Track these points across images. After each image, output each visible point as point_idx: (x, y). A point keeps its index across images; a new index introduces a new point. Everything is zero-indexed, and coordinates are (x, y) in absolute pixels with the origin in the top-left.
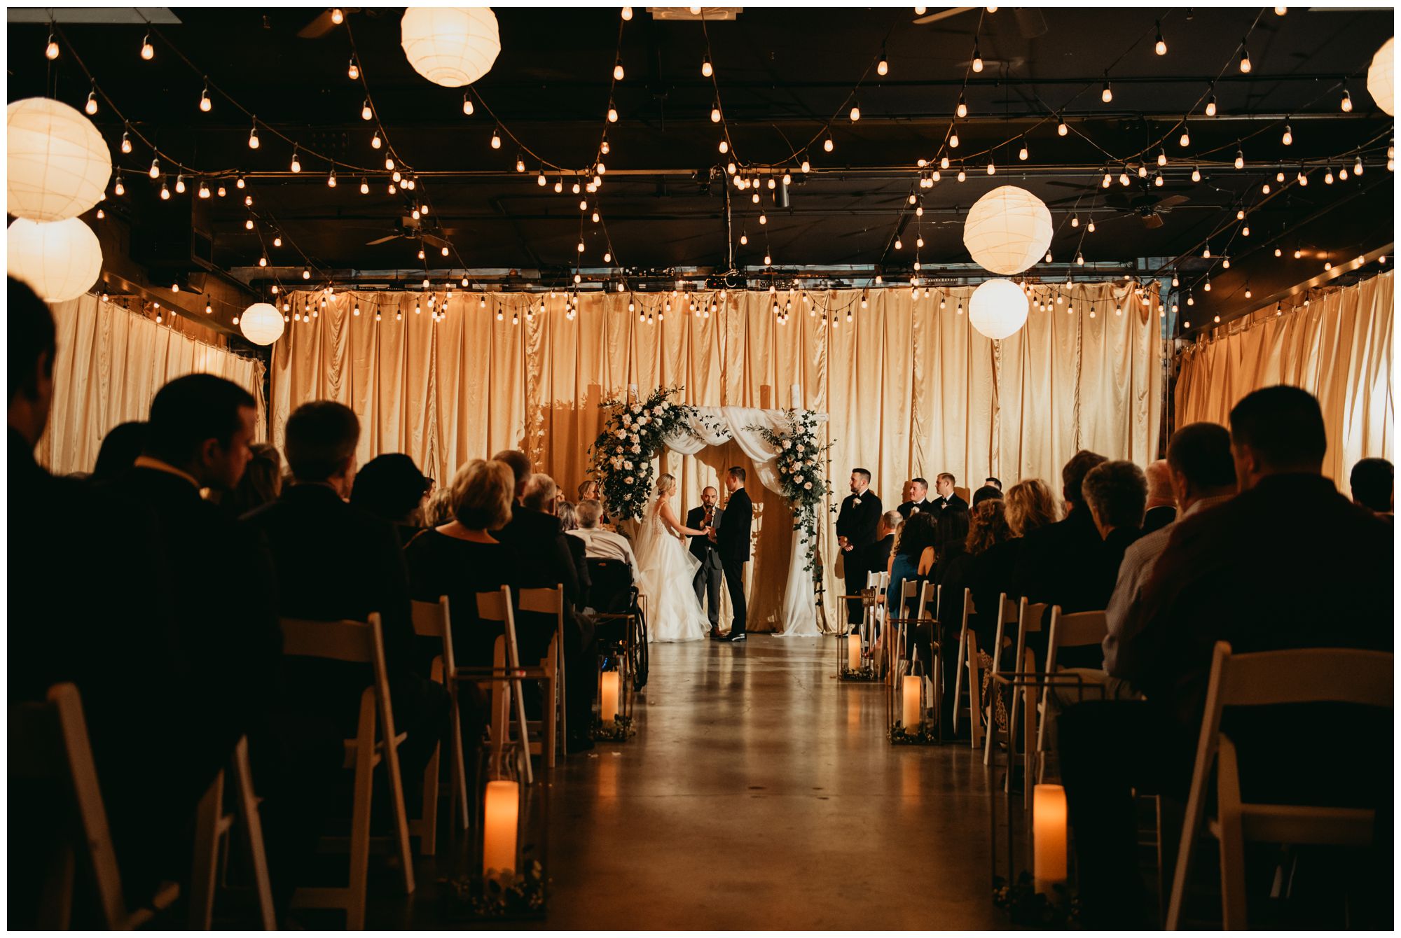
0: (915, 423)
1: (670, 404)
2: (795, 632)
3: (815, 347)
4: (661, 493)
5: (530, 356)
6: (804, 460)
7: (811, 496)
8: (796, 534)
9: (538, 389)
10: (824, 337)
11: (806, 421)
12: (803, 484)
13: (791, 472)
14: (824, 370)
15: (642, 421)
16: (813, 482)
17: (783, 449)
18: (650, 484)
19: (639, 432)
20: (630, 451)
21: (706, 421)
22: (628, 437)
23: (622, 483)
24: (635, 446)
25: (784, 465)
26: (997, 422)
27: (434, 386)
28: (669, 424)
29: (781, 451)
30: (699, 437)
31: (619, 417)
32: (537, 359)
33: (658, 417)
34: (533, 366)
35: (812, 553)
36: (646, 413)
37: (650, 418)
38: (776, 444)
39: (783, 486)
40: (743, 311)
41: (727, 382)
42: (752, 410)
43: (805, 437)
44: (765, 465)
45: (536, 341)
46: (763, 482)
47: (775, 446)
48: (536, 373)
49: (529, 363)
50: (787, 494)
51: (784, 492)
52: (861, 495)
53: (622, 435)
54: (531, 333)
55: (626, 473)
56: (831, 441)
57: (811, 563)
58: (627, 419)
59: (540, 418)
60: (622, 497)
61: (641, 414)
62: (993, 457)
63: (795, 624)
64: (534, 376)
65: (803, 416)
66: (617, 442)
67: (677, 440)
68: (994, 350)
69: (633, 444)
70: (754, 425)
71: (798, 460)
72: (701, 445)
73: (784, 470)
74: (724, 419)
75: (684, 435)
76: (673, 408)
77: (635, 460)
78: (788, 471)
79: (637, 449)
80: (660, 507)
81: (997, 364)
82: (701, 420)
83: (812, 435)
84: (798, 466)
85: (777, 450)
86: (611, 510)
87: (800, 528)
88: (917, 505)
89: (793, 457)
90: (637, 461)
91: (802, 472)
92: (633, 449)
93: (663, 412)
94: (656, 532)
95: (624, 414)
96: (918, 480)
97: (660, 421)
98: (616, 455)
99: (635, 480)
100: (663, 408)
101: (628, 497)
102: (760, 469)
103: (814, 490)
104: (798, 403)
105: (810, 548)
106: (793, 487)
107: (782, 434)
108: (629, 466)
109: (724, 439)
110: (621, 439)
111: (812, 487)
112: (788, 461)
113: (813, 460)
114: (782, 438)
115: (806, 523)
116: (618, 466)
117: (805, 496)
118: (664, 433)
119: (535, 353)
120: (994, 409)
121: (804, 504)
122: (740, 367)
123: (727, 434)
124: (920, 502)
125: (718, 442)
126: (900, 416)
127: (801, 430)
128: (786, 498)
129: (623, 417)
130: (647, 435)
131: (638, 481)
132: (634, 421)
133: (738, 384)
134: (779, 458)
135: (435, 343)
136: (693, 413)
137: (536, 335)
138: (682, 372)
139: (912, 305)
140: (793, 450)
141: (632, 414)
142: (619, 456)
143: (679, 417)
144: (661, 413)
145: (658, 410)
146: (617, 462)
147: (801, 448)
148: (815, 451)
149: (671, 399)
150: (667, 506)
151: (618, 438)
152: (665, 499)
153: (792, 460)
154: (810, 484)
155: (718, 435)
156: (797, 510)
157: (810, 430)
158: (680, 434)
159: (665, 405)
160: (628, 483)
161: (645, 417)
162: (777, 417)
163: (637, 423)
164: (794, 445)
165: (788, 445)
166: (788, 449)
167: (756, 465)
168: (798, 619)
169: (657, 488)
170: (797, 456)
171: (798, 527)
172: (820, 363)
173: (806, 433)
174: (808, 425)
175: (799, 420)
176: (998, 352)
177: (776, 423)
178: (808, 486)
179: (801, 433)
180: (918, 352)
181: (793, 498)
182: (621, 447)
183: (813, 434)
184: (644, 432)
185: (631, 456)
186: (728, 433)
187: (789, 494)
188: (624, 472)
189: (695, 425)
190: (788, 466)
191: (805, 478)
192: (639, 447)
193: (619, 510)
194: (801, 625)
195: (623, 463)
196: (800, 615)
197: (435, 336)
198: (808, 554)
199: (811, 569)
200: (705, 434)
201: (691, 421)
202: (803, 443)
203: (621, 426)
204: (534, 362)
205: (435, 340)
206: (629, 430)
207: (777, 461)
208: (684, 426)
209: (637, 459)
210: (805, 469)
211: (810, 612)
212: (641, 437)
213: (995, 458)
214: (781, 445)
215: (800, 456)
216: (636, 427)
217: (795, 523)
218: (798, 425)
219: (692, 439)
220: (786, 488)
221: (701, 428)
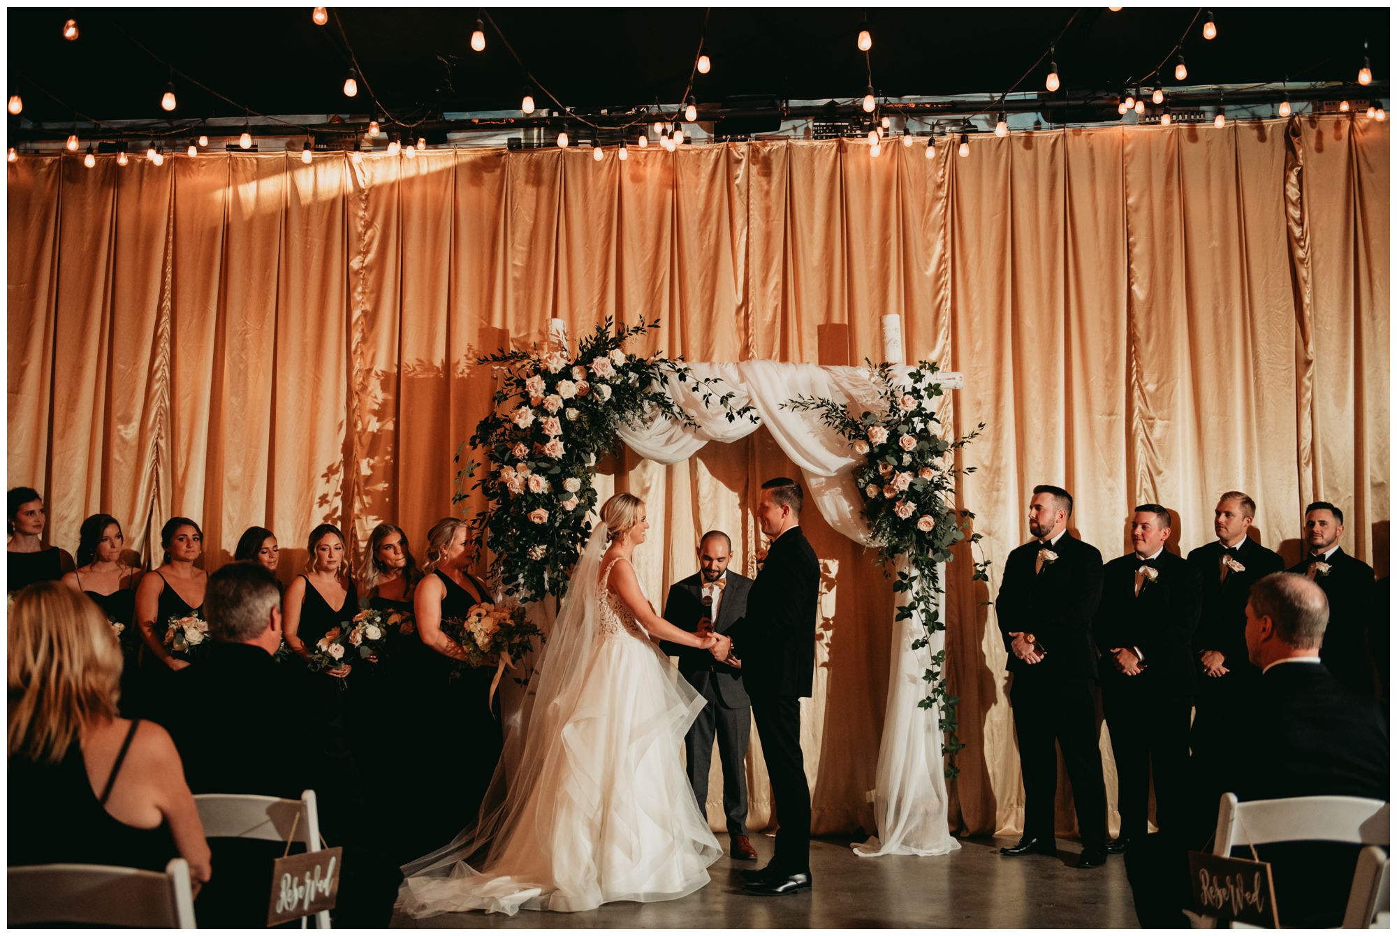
0: (1137, 393)
1: (630, 357)
2: (905, 843)
3: (928, 246)
4: (615, 536)
5: (357, 273)
6: (914, 469)
7: (931, 545)
8: (900, 629)
9: (370, 339)
10: (945, 225)
11: (918, 386)
12: (915, 518)
13: (888, 495)
14: (946, 292)
15: (568, 389)
16: (936, 515)
17: (871, 445)
18: (588, 525)
19: (561, 414)
20: (542, 452)
21: (704, 390)
22: (537, 424)
23: (526, 523)
24: (553, 441)
25: (872, 481)
26: (1307, 389)
27: (166, 335)
28: (627, 398)
29: (866, 449)
30: (690, 424)
31: (521, 383)
32: (371, 279)
33: (603, 380)
34: (363, 293)
35: (937, 669)
36: (577, 372)
37: (586, 385)
38: (855, 437)
39: (869, 527)
40: (781, 182)
41: (750, 319)
42: (803, 367)
43: (916, 420)
44: (831, 482)
45: (370, 243)
46: (827, 518)
47: (851, 441)
48: (368, 307)
49: (355, 288)
50: (882, 542)
51: (874, 537)
52: (1053, 542)
53: (525, 418)
54: (360, 229)
55: (535, 500)
56: (966, 431)
57: (934, 691)
58: (536, 386)
59: (376, 394)
60: (524, 552)
61: (566, 374)
62: (1303, 465)
63: (903, 831)
64: (365, 313)
65: (911, 375)
66: (518, 434)
67: (646, 433)
68: (1295, 245)
69: (547, 439)
70: (807, 397)
71: (904, 469)
72: (696, 441)
73: (872, 491)
74: (743, 386)
75: (661, 422)
76: (636, 365)
77: (552, 472)
78: (881, 494)
79: (556, 449)
80: (609, 568)
81: (1303, 272)
82: (695, 389)
83: (931, 416)
84: (903, 481)
85: (857, 449)
86: (506, 581)
87: (910, 616)
88: (1150, 563)
89: (893, 461)
90: (557, 474)
91: (911, 494)
92: (547, 449)
93: (613, 372)
94: (602, 631)
95: (529, 376)
96: (1148, 508)
97: (607, 391)
98: (513, 462)
99: (552, 518)
100: (612, 362)
101: (539, 552)
102: (820, 492)
103: (939, 532)
104: (896, 353)
105: (933, 658)
106: (893, 526)
107: (866, 415)
108: (540, 485)
109: (742, 427)
110: (522, 426)
111: (935, 527)
112: (881, 471)
113: (937, 469)
114: (866, 422)
115: (922, 606)
116: (516, 487)
117: (922, 550)
118: (617, 416)
119: (368, 268)
120: (1303, 364)
121: (916, 563)
122: (775, 288)
123: (748, 414)
124: (1155, 556)
125: (729, 435)
126: (1107, 380)
127: (911, 404)
128: (880, 552)
129: (528, 382)
130: (579, 419)
131: (560, 517)
132: (551, 389)
133: (774, 322)
134: (860, 466)
135: (170, 252)
136: (677, 375)
137: (370, 232)
138: (661, 298)
139: (1121, 159)
140: (893, 446)
141: (545, 374)
142: (520, 465)
143: (650, 383)
144: (609, 372)
145: (602, 367)
146: (515, 479)
147: (909, 443)
148: (940, 449)
149: (636, 346)
150: (625, 567)
151: (516, 426)
152: (622, 551)
153: (890, 468)
154: (929, 519)
155: (731, 418)
156: (904, 576)
157: (930, 405)
158: (652, 419)
159: (619, 357)
160: (537, 521)
161: (575, 381)
162: (855, 381)
163: (557, 393)
164: (894, 436)
165: (880, 435)
166: (881, 445)
167: (813, 483)
168: (911, 815)
169: (605, 526)
170: (900, 459)
171: (906, 613)
172: (938, 277)
173: (919, 412)
174: (923, 393)
175: (903, 383)
176: (1302, 248)
177: (854, 392)
178: (926, 523)
179: (910, 410)
180: (1137, 251)
181: (893, 551)
182: (522, 446)
183: (933, 414)
184: (572, 414)
185: (543, 465)
186: (754, 413)
187: (885, 544)
188: (530, 500)
189: (682, 400)
190: (880, 482)
191: (918, 507)
192: (561, 445)
193: (521, 581)
194: (917, 829)
195: (527, 480)
196: (914, 807)
197: (171, 238)
198: (928, 672)
199: (935, 705)
200: (704, 416)
201: (674, 390)
202: (912, 431)
203: (526, 400)
204: (365, 285)
205: (171, 246)
206: (541, 410)
207: (854, 473)
208: (663, 403)
209: (557, 470)
210: (919, 488)
211: (936, 799)
212: (565, 424)
213: (1307, 464)
214: (866, 438)
215: (907, 459)
216: (554, 403)
217: (897, 604)
218: (899, 394)
219: (678, 429)
220: (879, 529)
221: (695, 404)
